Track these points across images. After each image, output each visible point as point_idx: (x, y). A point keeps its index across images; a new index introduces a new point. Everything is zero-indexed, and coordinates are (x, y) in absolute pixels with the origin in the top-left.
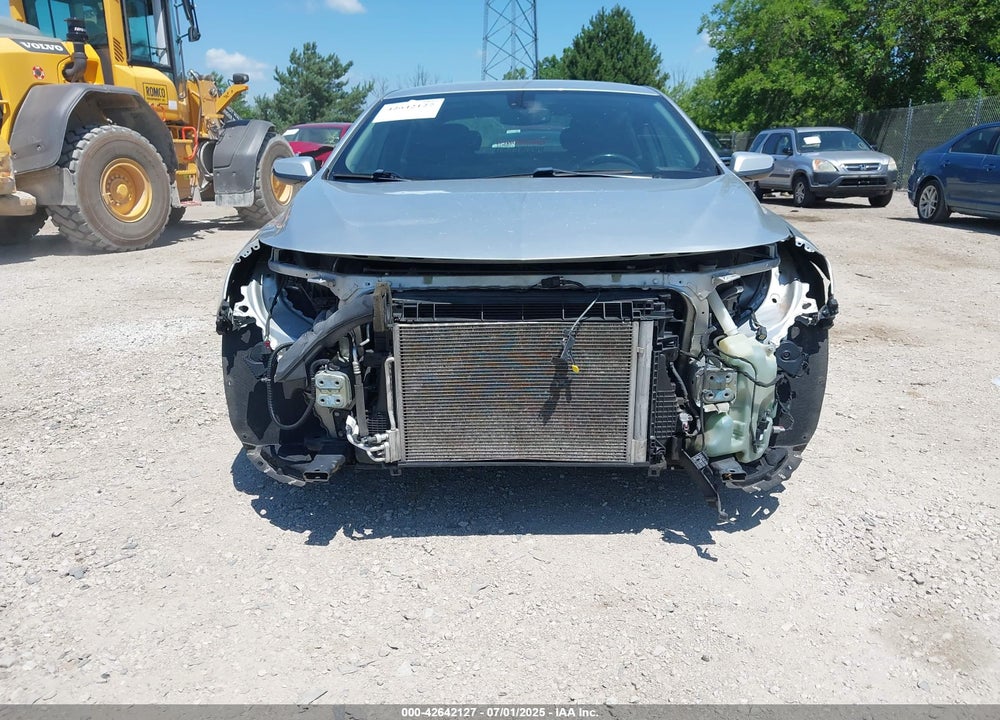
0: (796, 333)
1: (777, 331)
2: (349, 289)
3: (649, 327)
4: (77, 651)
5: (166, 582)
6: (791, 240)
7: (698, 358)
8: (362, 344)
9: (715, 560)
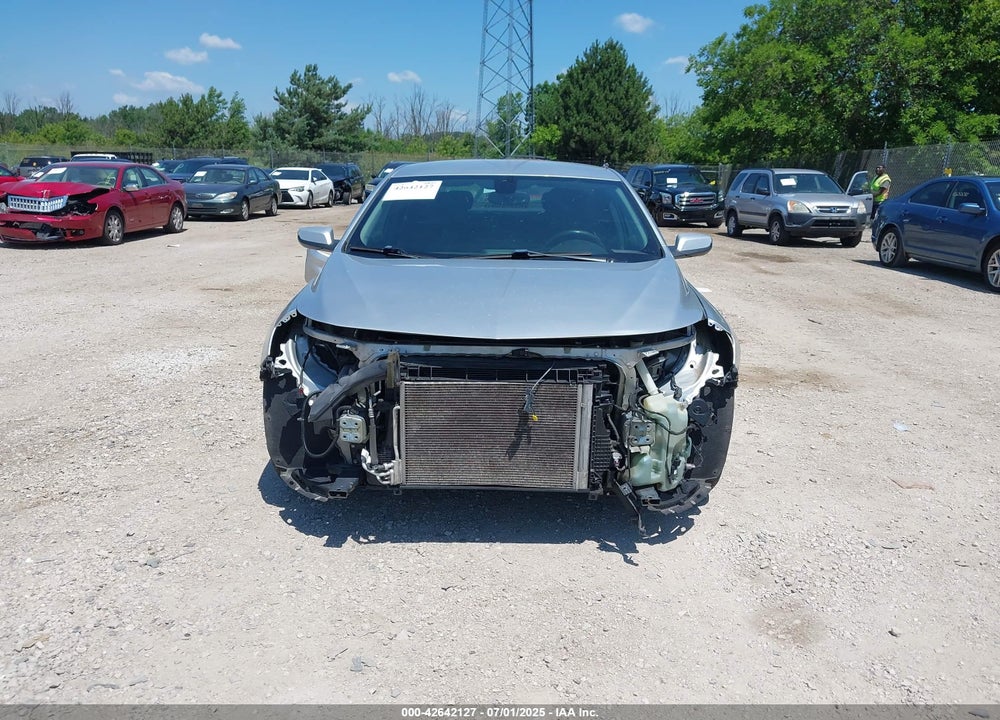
0: (708, 391)
1: (692, 390)
2: (366, 352)
3: (589, 389)
4: (163, 619)
5: (220, 572)
6: (705, 321)
7: (627, 412)
8: (376, 394)
9: (637, 565)
